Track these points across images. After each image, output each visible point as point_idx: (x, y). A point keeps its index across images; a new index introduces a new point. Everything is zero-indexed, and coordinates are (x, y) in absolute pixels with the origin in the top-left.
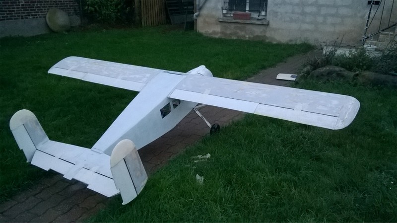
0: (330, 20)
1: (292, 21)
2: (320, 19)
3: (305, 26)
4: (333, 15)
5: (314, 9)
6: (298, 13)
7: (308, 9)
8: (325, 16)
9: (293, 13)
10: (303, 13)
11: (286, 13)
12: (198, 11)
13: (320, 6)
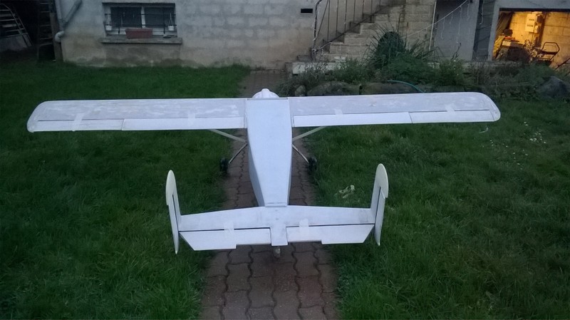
0: (261, 33)
1: (213, 37)
3: (232, 43)
4: (263, 28)
5: (240, 21)
6: (220, 27)
7: (232, 21)
8: (255, 29)
9: (213, 26)
10: (227, 27)
11: (205, 26)
13: (247, 17)
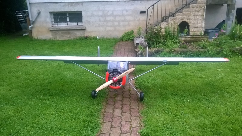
1: (99, 26)
2: (116, 24)
3: (108, 29)
5: (112, 18)
6: (103, 21)
7: (108, 18)
9: (100, 21)
10: (106, 21)
11: (95, 21)
12: (31, 24)
13: (115, 16)
